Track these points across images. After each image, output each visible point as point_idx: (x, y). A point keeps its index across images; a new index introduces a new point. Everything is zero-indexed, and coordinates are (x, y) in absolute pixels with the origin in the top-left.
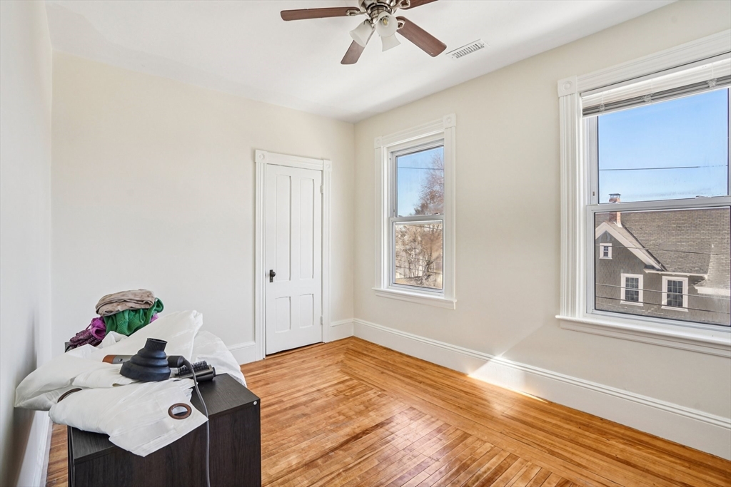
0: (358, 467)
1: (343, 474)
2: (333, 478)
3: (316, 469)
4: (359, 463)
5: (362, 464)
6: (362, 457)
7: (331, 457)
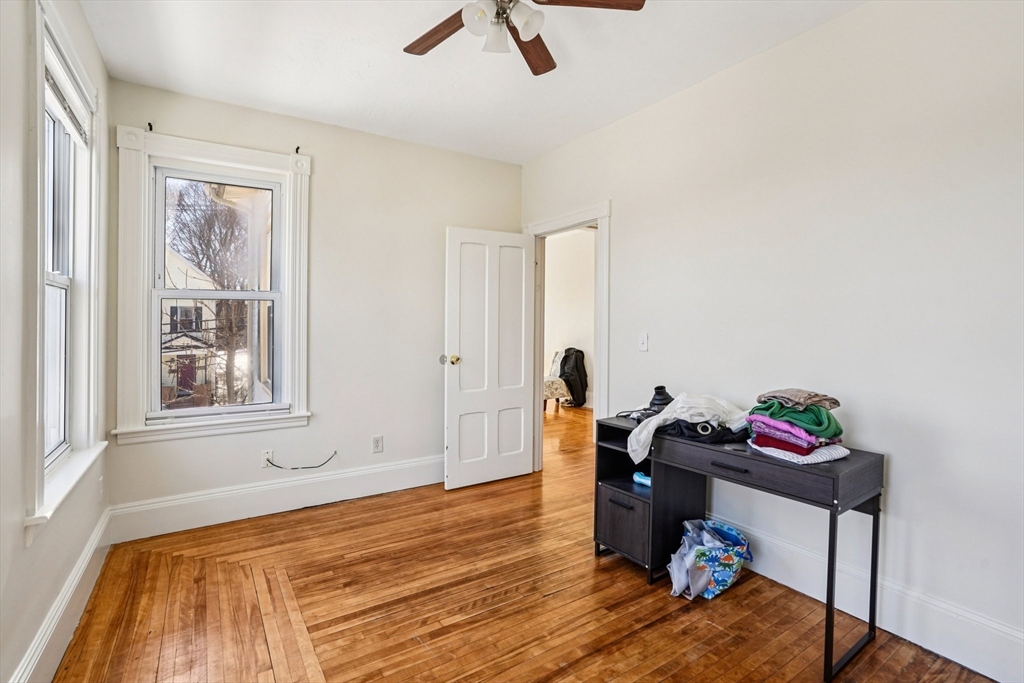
0: (526, 641)
1: (545, 634)
2: (559, 629)
3: (583, 643)
4: (523, 645)
5: (520, 644)
6: (517, 654)
7: (564, 658)
